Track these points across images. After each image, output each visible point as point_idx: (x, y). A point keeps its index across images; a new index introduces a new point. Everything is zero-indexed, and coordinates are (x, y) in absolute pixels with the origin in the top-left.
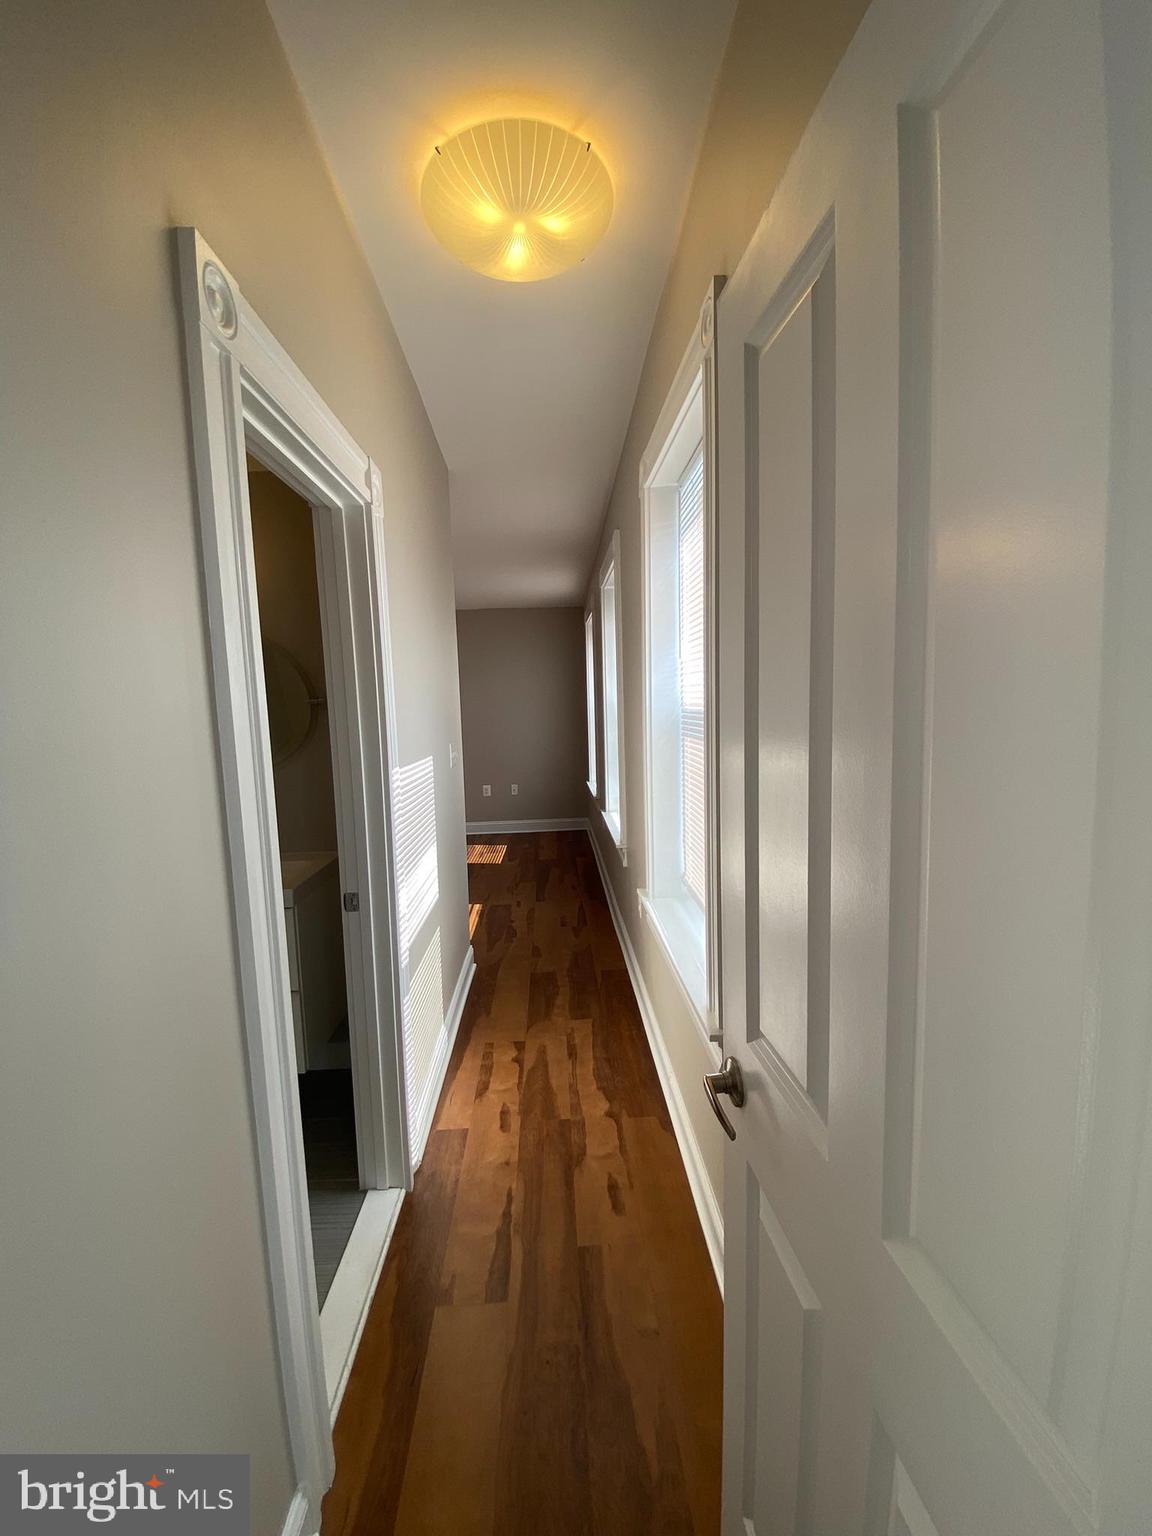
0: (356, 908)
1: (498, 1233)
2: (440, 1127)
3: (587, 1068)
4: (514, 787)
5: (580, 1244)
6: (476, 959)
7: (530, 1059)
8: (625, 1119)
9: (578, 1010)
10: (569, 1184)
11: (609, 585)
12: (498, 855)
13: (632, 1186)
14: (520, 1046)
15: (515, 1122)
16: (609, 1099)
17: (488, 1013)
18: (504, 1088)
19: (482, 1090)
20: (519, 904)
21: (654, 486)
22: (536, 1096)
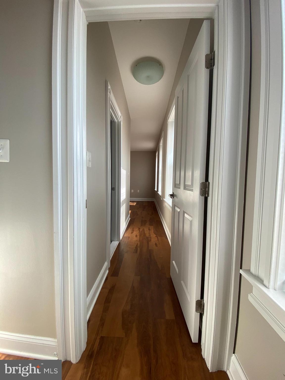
0: (114, 190)
1: (135, 247)
2: (124, 236)
3: (152, 231)
4: (138, 190)
5: (149, 249)
6: (130, 217)
7: (141, 230)
8: (159, 237)
9: (151, 225)
10: (148, 243)
11: (161, 144)
12: (135, 204)
13: (159, 244)
14: (139, 228)
15: (138, 237)
16: (156, 235)
17: (133, 224)
18: (136, 232)
19: (132, 233)
20: (139, 211)
21: (170, 121)
22: (142, 234)
